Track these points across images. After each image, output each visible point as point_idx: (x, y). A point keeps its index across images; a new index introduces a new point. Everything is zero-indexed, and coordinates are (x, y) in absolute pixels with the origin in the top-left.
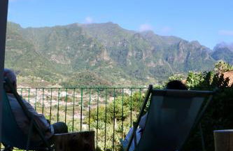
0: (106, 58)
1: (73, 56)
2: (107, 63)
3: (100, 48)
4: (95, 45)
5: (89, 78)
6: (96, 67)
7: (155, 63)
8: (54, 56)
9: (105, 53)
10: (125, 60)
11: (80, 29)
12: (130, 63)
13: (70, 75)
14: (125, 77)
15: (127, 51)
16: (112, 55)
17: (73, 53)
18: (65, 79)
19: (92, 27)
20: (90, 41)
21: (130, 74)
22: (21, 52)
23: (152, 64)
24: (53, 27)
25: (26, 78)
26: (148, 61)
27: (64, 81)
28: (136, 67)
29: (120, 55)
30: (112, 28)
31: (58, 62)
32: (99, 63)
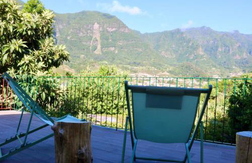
0: (201, 53)
1: (177, 52)
2: (202, 56)
3: (197, 46)
4: (193, 44)
5: (189, 68)
6: (194, 59)
7: (240, 56)
8: (163, 52)
9: (201, 49)
10: (216, 54)
11: (182, 33)
12: (220, 57)
13: (175, 65)
14: (215, 67)
15: (217, 47)
16: (206, 50)
17: (177, 50)
18: (171, 68)
19: (190, 31)
20: (189, 41)
21: (220, 65)
22: (141, 50)
23: (238, 57)
24: (162, 32)
25: (144, 68)
26: (234, 54)
27: (170, 69)
28: (225, 60)
29: (211, 51)
30: (205, 31)
31: (166, 56)
32: (196, 57)
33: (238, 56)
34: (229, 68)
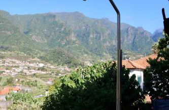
0: (74, 39)
1: (49, 36)
2: (74, 42)
3: (69, 31)
4: (65, 29)
5: (60, 54)
6: (66, 45)
7: (110, 43)
8: (34, 36)
9: (73, 35)
10: (88, 41)
11: (54, 16)
12: (91, 43)
13: (46, 51)
14: (87, 53)
15: (89, 33)
16: (78, 36)
17: (49, 34)
18: (42, 54)
19: (63, 15)
20: (62, 25)
21: (91, 51)
22: (9, 33)
24: (34, 15)
25: (13, 53)
26: (105, 41)
27: (41, 55)
28: (96, 46)
29: (83, 36)
30: (78, 16)
31: (37, 41)
32: (68, 42)
33: (108, 43)
34: (100, 55)
